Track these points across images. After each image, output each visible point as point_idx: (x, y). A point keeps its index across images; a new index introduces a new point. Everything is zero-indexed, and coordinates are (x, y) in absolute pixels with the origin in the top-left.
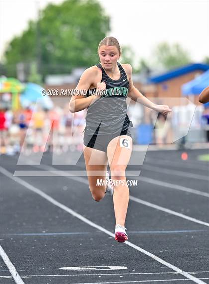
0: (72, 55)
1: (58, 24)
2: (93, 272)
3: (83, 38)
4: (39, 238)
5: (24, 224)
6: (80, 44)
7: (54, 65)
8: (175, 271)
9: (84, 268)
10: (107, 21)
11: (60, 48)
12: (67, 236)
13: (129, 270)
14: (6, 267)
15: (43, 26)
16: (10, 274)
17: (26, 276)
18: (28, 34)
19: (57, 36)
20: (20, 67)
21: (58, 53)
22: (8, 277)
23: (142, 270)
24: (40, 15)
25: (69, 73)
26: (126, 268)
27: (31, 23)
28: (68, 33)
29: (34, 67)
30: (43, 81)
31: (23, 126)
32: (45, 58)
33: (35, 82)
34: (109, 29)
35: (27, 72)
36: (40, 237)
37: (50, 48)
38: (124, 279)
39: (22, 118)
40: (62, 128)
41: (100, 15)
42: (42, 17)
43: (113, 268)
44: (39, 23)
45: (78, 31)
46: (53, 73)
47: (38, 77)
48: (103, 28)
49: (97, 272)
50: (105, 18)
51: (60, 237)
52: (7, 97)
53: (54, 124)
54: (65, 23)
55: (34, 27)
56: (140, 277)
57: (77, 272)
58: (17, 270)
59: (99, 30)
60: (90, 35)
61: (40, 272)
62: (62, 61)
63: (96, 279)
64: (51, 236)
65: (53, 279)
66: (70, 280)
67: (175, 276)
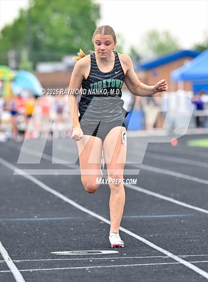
0: (62, 42)
1: (48, 11)
2: (84, 256)
3: (73, 26)
4: (31, 223)
5: (16, 209)
6: (71, 32)
7: (45, 53)
8: (165, 255)
9: (75, 253)
10: (97, 9)
11: (51, 35)
12: (58, 221)
13: (120, 254)
15: (34, 14)
16: (3, 259)
17: (18, 261)
18: (19, 22)
19: (48, 23)
20: (12, 54)
21: (48, 41)
23: (134, 254)
24: (30, 4)
25: (59, 60)
26: (117, 252)
27: (21, 11)
28: (59, 21)
29: (25, 54)
30: (34, 69)
31: (14, 113)
32: (36, 46)
33: (26, 70)
35: (18, 60)
36: (31, 221)
37: (40, 36)
38: (117, 262)
39: (13, 105)
41: (90, 3)
42: (33, 5)
43: (104, 252)
44: (30, 11)
45: (68, 18)
46: (44, 60)
47: (28, 65)
48: (93, 15)
49: (89, 256)
50: (95, 5)
51: (52, 222)
53: (45, 110)
54: (55, 11)
55: (25, 15)
56: (130, 261)
57: (69, 256)
58: (10, 255)
59: (89, 17)
60: (80, 22)
61: (32, 257)
62: (53, 48)
63: (88, 263)
64: (42, 221)
65: (45, 263)
66: (61, 264)
67: (166, 260)
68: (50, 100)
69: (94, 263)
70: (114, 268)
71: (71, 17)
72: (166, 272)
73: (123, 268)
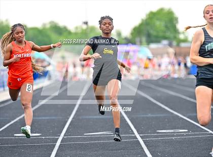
0: (161, 34)
1: (154, 20)
2: (172, 133)
3: (166, 27)
4: (147, 118)
7: (153, 39)
8: (207, 131)
9: (168, 131)
10: (177, 19)
12: (160, 117)
13: (188, 132)
14: (132, 131)
15: (148, 21)
16: (134, 134)
17: (141, 135)
18: (141, 25)
20: (137, 40)
24: (146, 16)
26: (187, 131)
27: (142, 20)
28: (159, 24)
29: (144, 39)
32: (149, 36)
34: (177, 22)
37: (151, 31)
38: (187, 135)
40: (157, 67)
41: (173, 16)
42: (148, 17)
43: (181, 131)
44: (146, 20)
45: (164, 23)
46: (152, 42)
48: (175, 22)
49: (174, 133)
51: (156, 117)
54: (157, 19)
55: (144, 22)
57: (165, 133)
58: (138, 132)
60: (169, 25)
63: (173, 136)
64: (153, 117)
65: (154, 136)
66: (162, 136)
67: (209, 134)
69: (177, 136)
70: (186, 138)
71: (166, 23)
72: (209, 140)
73: (190, 138)
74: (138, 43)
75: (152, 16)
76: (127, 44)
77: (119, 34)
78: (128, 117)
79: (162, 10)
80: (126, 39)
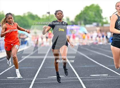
0: (92, 19)
2: (99, 76)
3: (95, 15)
4: (85, 67)
7: (88, 22)
9: (97, 75)
10: (101, 11)
11: (89, 17)
12: (92, 67)
13: (109, 76)
14: (76, 75)
17: (81, 78)
18: (81, 14)
20: (79, 22)
21: (89, 19)
22: (76, 78)
23: (112, 75)
24: (84, 9)
27: (81, 11)
28: (91, 13)
29: (82, 22)
32: (85, 20)
34: (102, 12)
37: (87, 17)
38: (108, 78)
40: (90, 38)
41: (100, 9)
43: (104, 75)
44: (84, 11)
45: (94, 13)
46: (87, 24)
52: (75, 30)
53: (88, 37)
54: (90, 11)
58: (79, 76)
60: (97, 14)
63: (100, 78)
64: (87, 67)
65: (88, 78)
68: (89, 34)
69: (102, 78)
70: (107, 79)
71: (95, 13)
73: (109, 79)
74: (79, 24)
75: (87, 9)
76: (72, 25)
77: (68, 19)
78: (73, 67)
79: (93, 5)
80: (72, 22)
